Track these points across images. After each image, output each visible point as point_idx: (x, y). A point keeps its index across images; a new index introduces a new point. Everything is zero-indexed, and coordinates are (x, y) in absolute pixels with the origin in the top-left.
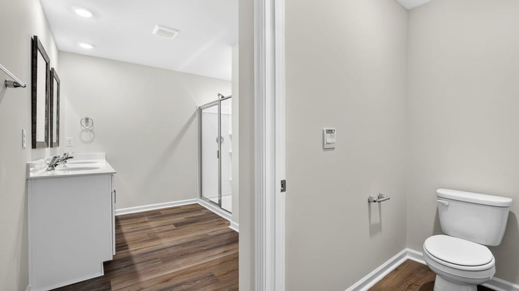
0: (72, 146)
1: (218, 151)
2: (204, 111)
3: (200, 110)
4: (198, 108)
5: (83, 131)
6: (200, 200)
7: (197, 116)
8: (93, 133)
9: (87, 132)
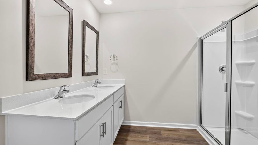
0: (106, 74)
1: (226, 84)
2: (205, 42)
3: (201, 41)
4: (198, 38)
5: (112, 64)
6: (199, 127)
7: (198, 46)
8: (118, 65)
9: (114, 65)
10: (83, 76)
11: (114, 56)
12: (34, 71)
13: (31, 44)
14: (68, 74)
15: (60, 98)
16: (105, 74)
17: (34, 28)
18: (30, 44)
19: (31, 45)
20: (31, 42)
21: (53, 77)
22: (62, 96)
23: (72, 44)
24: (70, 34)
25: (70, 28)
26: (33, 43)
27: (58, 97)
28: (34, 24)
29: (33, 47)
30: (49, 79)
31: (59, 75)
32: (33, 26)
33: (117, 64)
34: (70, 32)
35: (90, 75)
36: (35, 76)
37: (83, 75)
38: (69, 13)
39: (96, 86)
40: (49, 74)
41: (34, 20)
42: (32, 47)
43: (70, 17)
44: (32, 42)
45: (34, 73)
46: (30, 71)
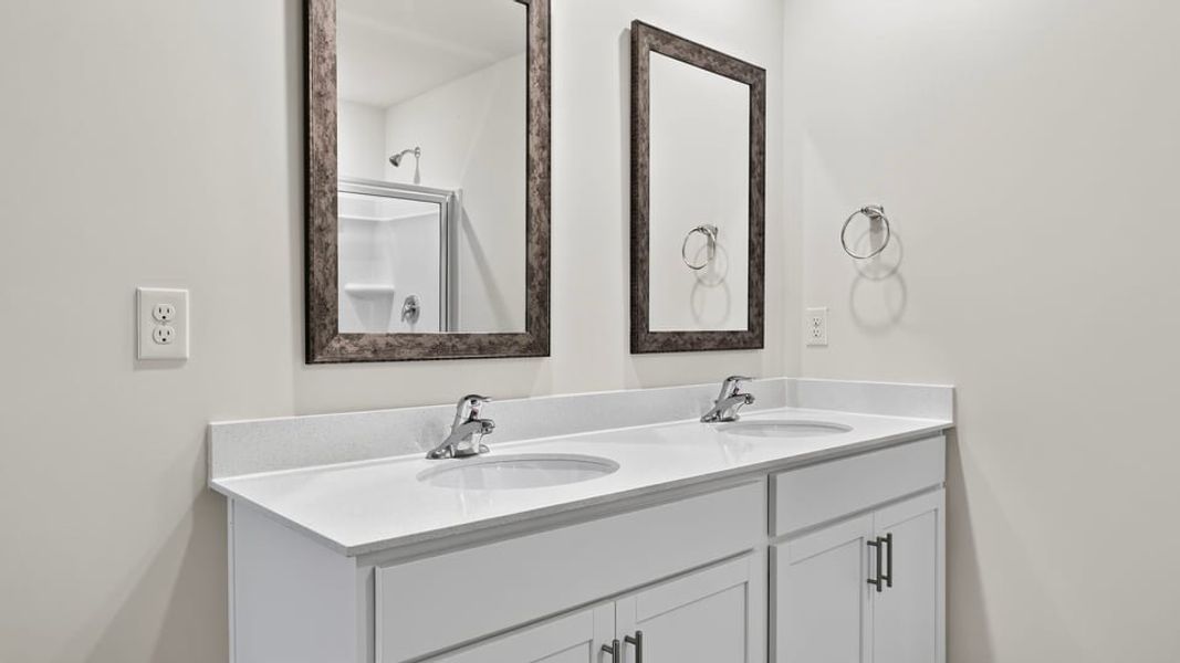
0: (823, 342)
8: (900, 280)
9: (876, 279)
10: (632, 352)
11: (876, 218)
12: (335, 322)
13: (319, 203)
14: (524, 341)
15: (455, 457)
16: (812, 340)
17: (335, 130)
18: (316, 204)
19: (319, 207)
20: (321, 194)
21: (430, 353)
22: (471, 449)
23: (549, 177)
24: (534, 123)
25: (531, 90)
26: (329, 195)
27: (444, 454)
28: (332, 113)
29: (329, 215)
30: (409, 360)
31: (465, 344)
32: (328, 122)
33: (894, 271)
34: (533, 113)
35: (692, 350)
36: (342, 343)
37: (635, 348)
38: (525, 7)
39: (729, 420)
40: (412, 338)
41: (332, 94)
42: (323, 215)
43: (535, 31)
44: (325, 194)
45: (337, 328)
46: (318, 322)
